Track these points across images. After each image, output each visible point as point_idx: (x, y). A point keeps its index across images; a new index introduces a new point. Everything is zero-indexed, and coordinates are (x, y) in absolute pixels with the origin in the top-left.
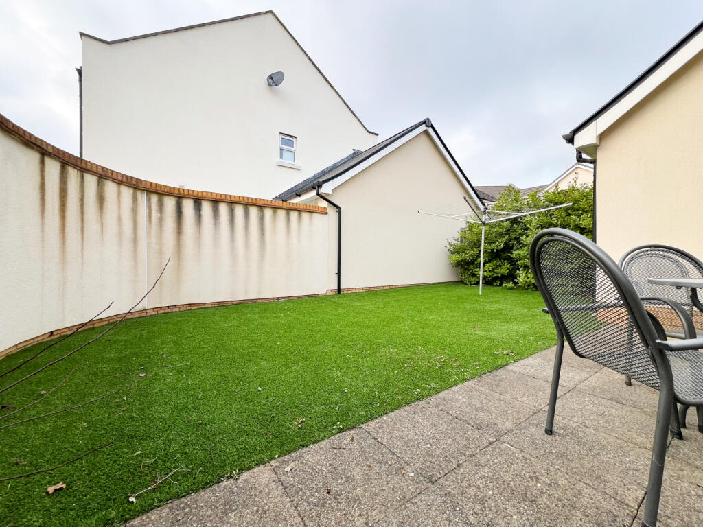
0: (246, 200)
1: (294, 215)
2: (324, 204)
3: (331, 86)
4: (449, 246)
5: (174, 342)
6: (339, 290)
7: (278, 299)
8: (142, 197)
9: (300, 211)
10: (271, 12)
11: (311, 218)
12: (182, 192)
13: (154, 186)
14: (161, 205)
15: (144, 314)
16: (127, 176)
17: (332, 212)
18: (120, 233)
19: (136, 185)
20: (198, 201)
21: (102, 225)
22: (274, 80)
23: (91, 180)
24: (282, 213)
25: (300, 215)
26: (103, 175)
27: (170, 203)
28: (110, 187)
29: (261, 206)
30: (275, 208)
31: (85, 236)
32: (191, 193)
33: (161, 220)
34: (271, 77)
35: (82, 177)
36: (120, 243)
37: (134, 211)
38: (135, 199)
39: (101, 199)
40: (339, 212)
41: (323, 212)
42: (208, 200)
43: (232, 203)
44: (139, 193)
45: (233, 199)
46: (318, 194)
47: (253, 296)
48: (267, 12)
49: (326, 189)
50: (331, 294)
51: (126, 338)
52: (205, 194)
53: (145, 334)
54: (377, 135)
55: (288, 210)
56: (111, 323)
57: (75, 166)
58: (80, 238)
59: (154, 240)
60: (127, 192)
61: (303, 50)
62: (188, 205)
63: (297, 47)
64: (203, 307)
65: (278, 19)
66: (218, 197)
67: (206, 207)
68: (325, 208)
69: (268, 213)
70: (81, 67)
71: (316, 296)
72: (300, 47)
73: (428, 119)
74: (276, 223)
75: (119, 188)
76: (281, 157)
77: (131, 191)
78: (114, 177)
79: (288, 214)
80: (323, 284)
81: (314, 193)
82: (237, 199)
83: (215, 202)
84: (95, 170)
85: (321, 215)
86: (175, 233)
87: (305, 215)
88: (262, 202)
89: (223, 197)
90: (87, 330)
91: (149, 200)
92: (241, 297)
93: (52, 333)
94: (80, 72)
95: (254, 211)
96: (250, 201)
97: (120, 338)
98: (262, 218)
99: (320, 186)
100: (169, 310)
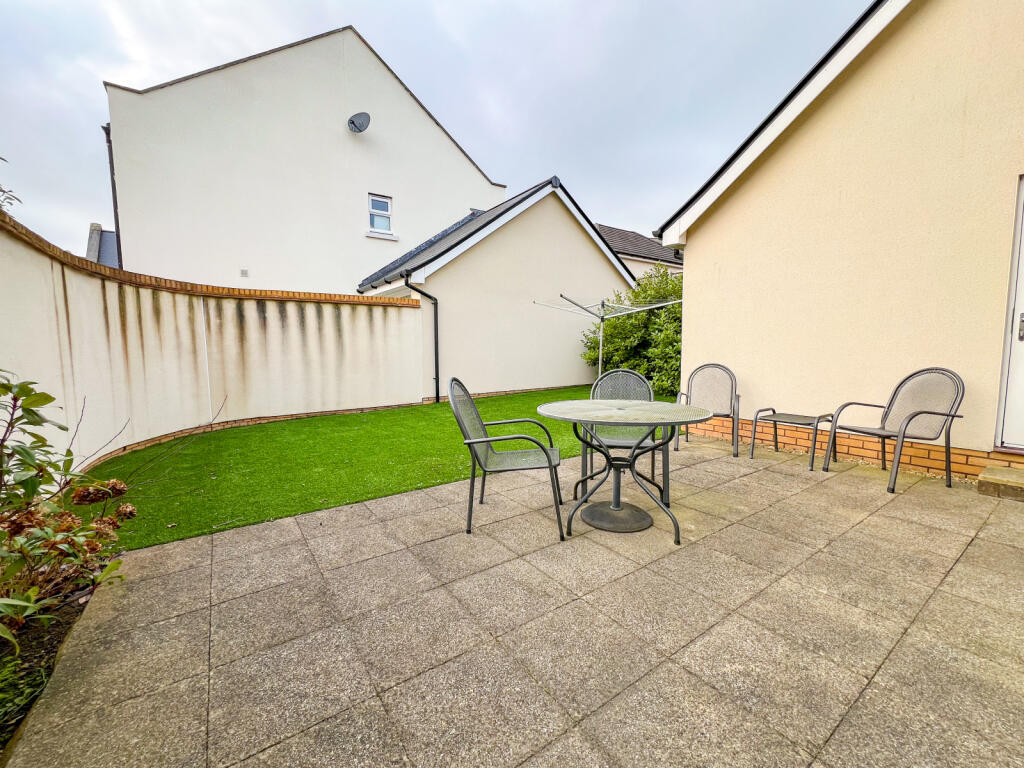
0: (318, 297)
1: (378, 312)
2: (416, 296)
3: (438, 124)
4: (586, 341)
5: (240, 454)
6: (438, 397)
7: (362, 410)
8: (198, 303)
9: (385, 306)
10: (350, 27)
11: (399, 314)
12: (242, 292)
13: (210, 289)
14: (219, 309)
15: (210, 429)
16: (181, 283)
17: (426, 305)
18: (179, 346)
19: (190, 291)
20: (261, 303)
21: (160, 339)
22: (358, 124)
23: (146, 294)
24: (362, 311)
25: (385, 311)
26: (157, 286)
27: (230, 307)
28: (165, 298)
29: (337, 303)
30: (354, 304)
31: (146, 353)
32: (252, 292)
33: (221, 326)
34: (352, 122)
35: (138, 292)
36: (179, 356)
37: (192, 320)
38: (191, 307)
39: (157, 311)
40: (436, 304)
41: (416, 306)
42: (273, 299)
43: (301, 301)
44: (195, 300)
45: (302, 296)
46: (407, 284)
47: (332, 407)
48: (344, 29)
49: (417, 278)
50: (428, 402)
51: (195, 452)
52: (269, 293)
53: (212, 448)
54: (505, 187)
55: (370, 305)
56: (177, 439)
57: (131, 283)
58: (141, 356)
59: (215, 349)
60: (182, 300)
61: (397, 77)
62: (250, 308)
63: (389, 73)
64: (274, 421)
65: (360, 36)
66: (285, 295)
67: (272, 309)
68: (417, 301)
69: (346, 310)
70: (108, 124)
71: (410, 406)
72: (392, 72)
73: (555, 177)
74: (356, 322)
75: (174, 297)
76: (372, 224)
77: (187, 298)
78: (168, 285)
79: (370, 311)
80: (419, 391)
81: (402, 282)
82: (307, 296)
83: (281, 302)
84: (148, 282)
85: (412, 310)
86: (237, 340)
87: (392, 311)
88: (337, 298)
89: (291, 295)
90: (157, 444)
91: (206, 306)
92: (317, 408)
93: (125, 448)
94: (107, 130)
95: (328, 310)
96: (323, 298)
97: (190, 451)
98: (338, 317)
99: (408, 274)
100: (237, 425)
